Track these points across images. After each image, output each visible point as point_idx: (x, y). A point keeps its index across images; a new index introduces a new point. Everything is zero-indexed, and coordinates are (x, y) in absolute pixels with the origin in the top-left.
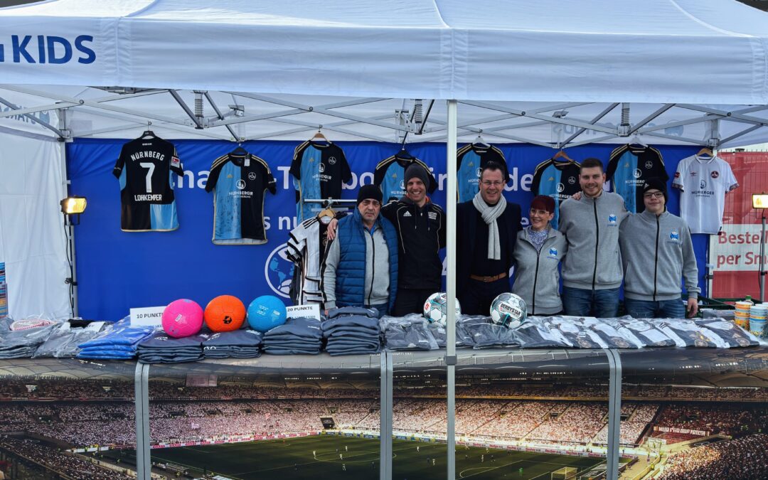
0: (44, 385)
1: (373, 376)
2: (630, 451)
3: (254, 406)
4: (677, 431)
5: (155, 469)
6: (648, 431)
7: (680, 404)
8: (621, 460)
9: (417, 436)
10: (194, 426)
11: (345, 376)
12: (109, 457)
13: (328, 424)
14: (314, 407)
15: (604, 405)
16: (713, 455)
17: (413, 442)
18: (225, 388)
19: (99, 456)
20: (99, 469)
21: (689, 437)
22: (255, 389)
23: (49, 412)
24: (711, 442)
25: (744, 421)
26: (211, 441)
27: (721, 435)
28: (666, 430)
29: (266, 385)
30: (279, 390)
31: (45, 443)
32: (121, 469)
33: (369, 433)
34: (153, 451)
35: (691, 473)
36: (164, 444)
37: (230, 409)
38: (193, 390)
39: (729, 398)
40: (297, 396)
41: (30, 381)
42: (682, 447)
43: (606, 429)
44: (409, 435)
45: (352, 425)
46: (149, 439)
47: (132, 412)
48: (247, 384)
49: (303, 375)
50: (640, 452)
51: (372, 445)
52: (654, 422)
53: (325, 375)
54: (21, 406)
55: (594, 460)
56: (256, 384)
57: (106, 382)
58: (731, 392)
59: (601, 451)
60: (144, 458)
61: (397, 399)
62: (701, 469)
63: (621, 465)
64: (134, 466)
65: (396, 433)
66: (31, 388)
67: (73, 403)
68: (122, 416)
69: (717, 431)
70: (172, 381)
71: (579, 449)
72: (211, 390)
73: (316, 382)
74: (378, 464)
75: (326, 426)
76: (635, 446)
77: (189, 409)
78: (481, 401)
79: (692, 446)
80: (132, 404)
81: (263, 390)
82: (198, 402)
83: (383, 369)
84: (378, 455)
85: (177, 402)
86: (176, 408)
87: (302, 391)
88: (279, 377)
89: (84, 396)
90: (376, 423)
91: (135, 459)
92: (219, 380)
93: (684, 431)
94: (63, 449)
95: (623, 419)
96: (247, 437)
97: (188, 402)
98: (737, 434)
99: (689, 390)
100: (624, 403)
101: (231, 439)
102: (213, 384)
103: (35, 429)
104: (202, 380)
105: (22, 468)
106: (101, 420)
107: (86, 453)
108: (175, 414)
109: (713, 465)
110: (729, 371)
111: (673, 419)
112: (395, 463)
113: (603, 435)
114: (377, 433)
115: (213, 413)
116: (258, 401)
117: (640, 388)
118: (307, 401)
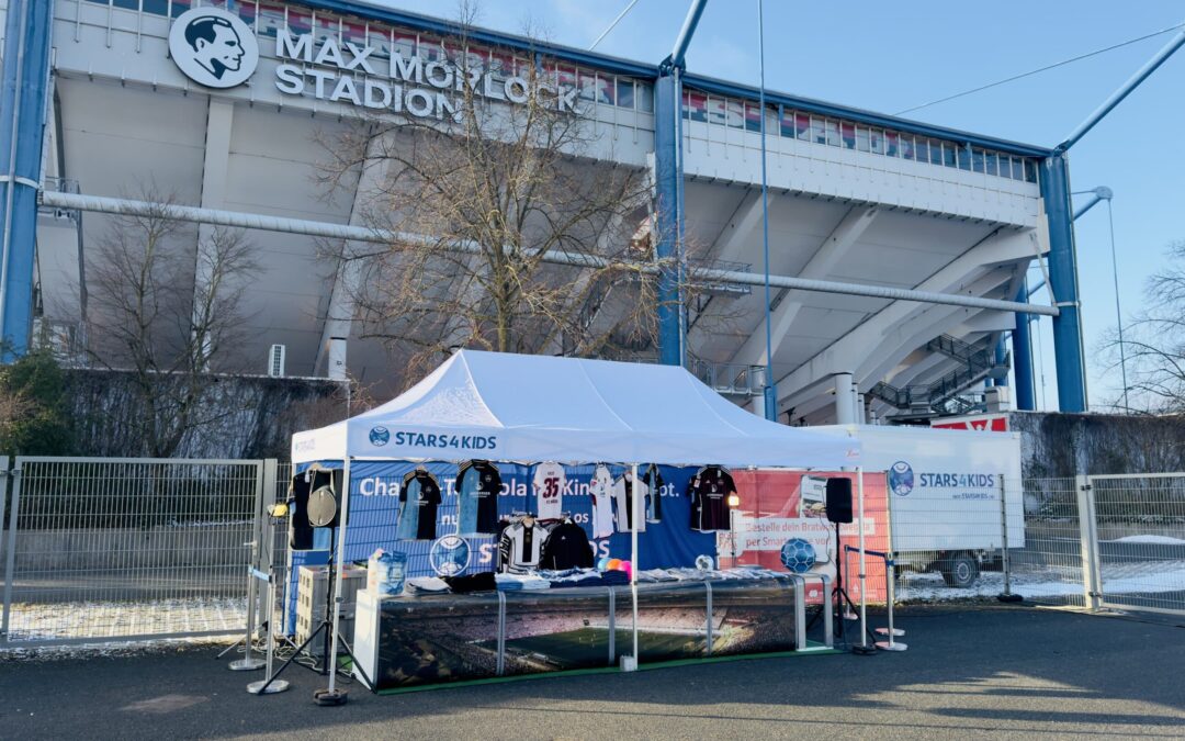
0: (457, 606)
1: (606, 598)
2: (717, 632)
3: (553, 615)
4: (736, 620)
5: (507, 651)
6: (724, 621)
7: (738, 607)
8: (713, 636)
9: (626, 628)
10: (526, 626)
12: (485, 645)
13: (587, 623)
14: (580, 614)
15: (705, 608)
16: (751, 633)
17: (621, 631)
18: (540, 605)
19: (481, 645)
20: (481, 652)
21: (741, 624)
22: (554, 605)
23: (459, 621)
24: (751, 625)
25: (763, 615)
26: (534, 634)
27: (754, 622)
28: (731, 620)
29: (559, 603)
30: (564, 605)
31: (456, 639)
32: (490, 652)
33: (604, 627)
34: (506, 641)
35: (742, 642)
36: (511, 637)
37: (543, 616)
38: (525, 607)
39: (756, 603)
41: (450, 605)
42: (738, 629)
43: (706, 621)
44: (620, 627)
45: (599, 623)
46: (504, 635)
47: (497, 620)
49: (574, 598)
50: (721, 632)
51: (603, 633)
52: (726, 616)
54: (446, 618)
55: (701, 638)
57: (486, 604)
58: (757, 601)
59: (704, 632)
60: (501, 645)
61: (617, 609)
62: (747, 641)
65: (617, 627)
66: (451, 608)
67: (469, 616)
68: (492, 622)
69: (752, 620)
70: (517, 602)
71: (695, 632)
72: (535, 606)
73: (581, 602)
74: (608, 643)
76: (719, 629)
77: (524, 617)
78: (653, 608)
79: (742, 628)
80: (498, 615)
82: (529, 613)
83: (610, 593)
84: (608, 639)
85: (518, 613)
86: (518, 617)
87: (575, 606)
89: (475, 612)
90: (607, 622)
91: (497, 646)
93: (738, 621)
94: (464, 641)
95: (714, 615)
96: (551, 631)
97: (523, 613)
98: (761, 622)
99: (741, 600)
100: (713, 607)
101: (542, 632)
103: (451, 631)
105: (444, 654)
106: (483, 624)
107: (475, 644)
108: (517, 620)
109: (752, 638)
111: (734, 615)
112: (616, 643)
113: (705, 624)
114: (607, 627)
115: (535, 619)
116: (555, 612)
117: (720, 600)
118: (577, 611)
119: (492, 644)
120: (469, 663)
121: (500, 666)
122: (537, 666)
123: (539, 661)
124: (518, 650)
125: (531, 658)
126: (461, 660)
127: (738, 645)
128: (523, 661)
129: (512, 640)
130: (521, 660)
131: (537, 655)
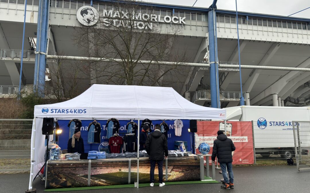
0: (74, 164)
1: (128, 162)
2: (169, 174)
3: (108, 167)
4: (177, 170)
5: (91, 178)
6: (172, 170)
7: (177, 165)
8: (168, 175)
9: (135, 172)
10: (98, 171)
11: (123, 162)
12: (84, 176)
14: (118, 167)
15: (165, 166)
16: (183, 174)
17: (134, 173)
18: (103, 164)
19: (82, 176)
20: (82, 179)
21: (179, 171)
22: (108, 164)
23: (74, 169)
24: (182, 172)
25: (187, 168)
26: (101, 173)
27: (184, 171)
28: (175, 170)
29: (110, 163)
30: (112, 164)
31: (73, 174)
32: (85, 179)
33: (127, 171)
35: (179, 177)
36: (93, 174)
37: (104, 168)
38: (98, 164)
39: (185, 164)
40: (115, 165)
41: (71, 163)
42: (178, 173)
43: (165, 170)
44: (133, 172)
45: (124, 170)
46: (90, 173)
47: (88, 168)
48: (107, 163)
49: (116, 162)
50: (171, 174)
51: (127, 173)
52: (173, 169)
53: (120, 162)
54: (70, 168)
56: (109, 163)
57: (84, 163)
58: (185, 163)
59: (165, 174)
60: (89, 177)
61: (131, 166)
62: (181, 177)
63: (168, 176)
64: (87, 178)
65: (131, 171)
66: (71, 165)
67: (78, 167)
68: (86, 169)
69: (183, 170)
70: (95, 163)
72: (101, 164)
73: (118, 163)
74: (128, 177)
75: (120, 170)
76: (170, 173)
77: (97, 168)
78: (145, 165)
79: (179, 173)
80: (88, 167)
81: (110, 164)
82: (99, 166)
83: (129, 160)
84: (128, 175)
85: (95, 167)
86: (95, 168)
88: (112, 162)
89: (80, 166)
90: (128, 170)
91: (88, 177)
92: (103, 163)
93: (178, 170)
94: (76, 175)
95: (168, 168)
96: (107, 172)
97: (97, 167)
98: (187, 171)
99: (178, 163)
100: (168, 165)
101: (104, 173)
102: (101, 163)
103: (72, 172)
104: (100, 163)
105: (69, 179)
106: (83, 170)
107: (80, 176)
108: (95, 169)
109: (183, 176)
110: (185, 160)
111: (176, 168)
112: (131, 176)
115: (101, 168)
117: (170, 163)
118: (117, 166)
119: (86, 176)
120: (78, 182)
121: (89, 183)
122: (102, 183)
123: (103, 182)
124: (95, 178)
125: (100, 181)
126: (75, 181)
127: (178, 178)
128: (97, 182)
129: (93, 175)
130: (96, 181)
131: (102, 180)
